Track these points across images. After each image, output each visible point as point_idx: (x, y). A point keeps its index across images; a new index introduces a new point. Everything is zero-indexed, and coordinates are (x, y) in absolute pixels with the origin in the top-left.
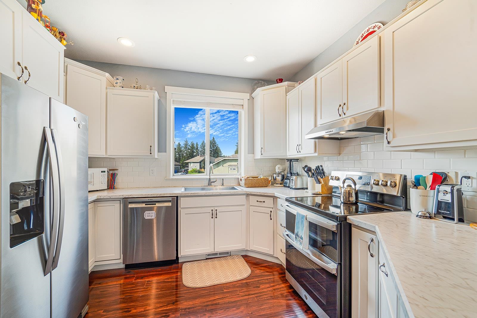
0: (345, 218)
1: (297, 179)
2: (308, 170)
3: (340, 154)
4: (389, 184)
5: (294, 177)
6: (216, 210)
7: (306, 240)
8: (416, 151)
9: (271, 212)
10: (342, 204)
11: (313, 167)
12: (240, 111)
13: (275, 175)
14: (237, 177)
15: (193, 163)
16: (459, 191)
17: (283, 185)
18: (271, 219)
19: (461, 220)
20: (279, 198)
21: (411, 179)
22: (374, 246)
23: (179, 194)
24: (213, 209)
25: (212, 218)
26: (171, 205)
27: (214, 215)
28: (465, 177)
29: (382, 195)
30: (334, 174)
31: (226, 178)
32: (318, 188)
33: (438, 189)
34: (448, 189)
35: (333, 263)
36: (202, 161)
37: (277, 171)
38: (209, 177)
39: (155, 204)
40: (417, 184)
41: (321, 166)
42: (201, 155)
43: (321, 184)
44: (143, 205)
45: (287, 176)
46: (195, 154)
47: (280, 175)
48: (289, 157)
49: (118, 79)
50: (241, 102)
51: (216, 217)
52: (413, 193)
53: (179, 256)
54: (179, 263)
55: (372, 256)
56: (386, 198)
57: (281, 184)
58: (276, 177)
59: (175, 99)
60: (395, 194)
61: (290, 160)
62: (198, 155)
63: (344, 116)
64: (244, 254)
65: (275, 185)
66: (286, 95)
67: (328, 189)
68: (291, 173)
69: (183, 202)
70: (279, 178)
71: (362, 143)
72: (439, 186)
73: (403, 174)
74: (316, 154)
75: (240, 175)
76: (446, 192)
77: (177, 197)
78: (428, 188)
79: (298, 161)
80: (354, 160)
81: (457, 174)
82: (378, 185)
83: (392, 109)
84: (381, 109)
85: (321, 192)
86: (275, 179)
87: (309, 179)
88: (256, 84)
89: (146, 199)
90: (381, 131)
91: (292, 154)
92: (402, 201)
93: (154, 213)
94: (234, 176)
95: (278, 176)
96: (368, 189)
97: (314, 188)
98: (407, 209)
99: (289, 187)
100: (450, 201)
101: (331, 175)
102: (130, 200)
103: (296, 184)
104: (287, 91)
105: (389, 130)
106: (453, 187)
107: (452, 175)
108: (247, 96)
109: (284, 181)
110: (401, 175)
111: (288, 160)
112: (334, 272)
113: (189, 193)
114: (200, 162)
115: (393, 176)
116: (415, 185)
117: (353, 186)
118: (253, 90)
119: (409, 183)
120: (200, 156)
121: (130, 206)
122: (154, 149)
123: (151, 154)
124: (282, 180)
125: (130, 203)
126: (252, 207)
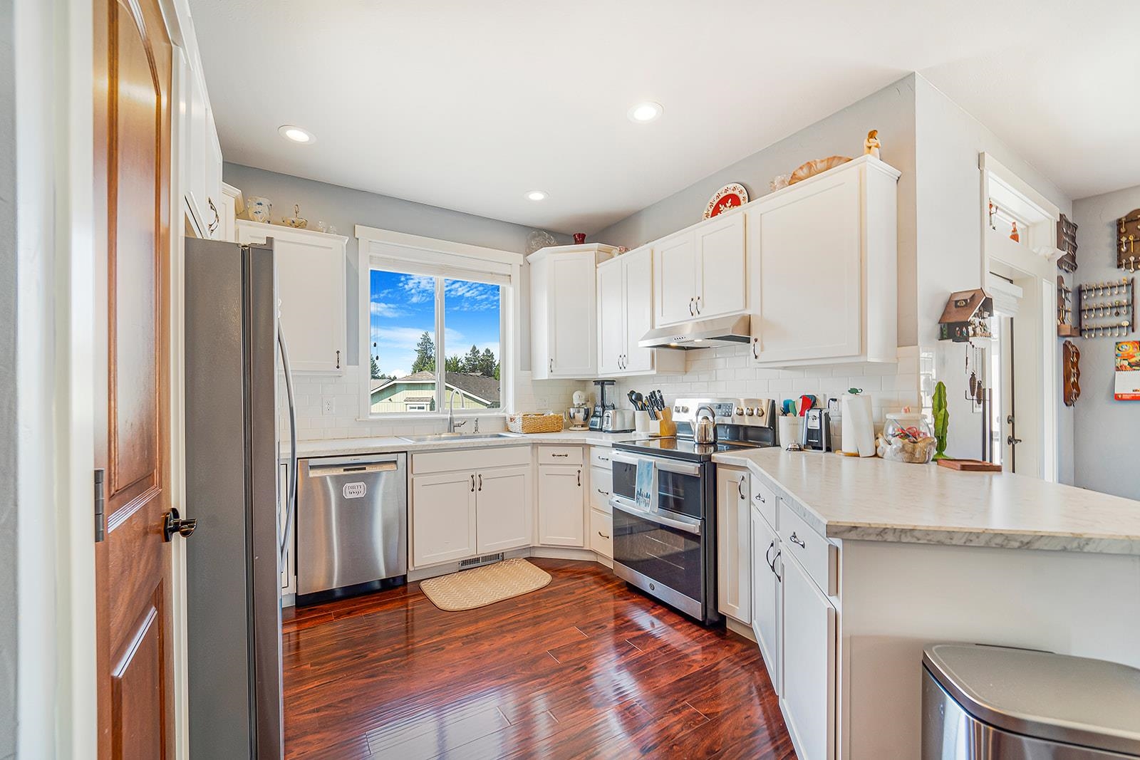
0: (709, 457)
1: (614, 415)
2: (636, 398)
3: (686, 372)
4: (755, 412)
5: (611, 411)
6: (479, 476)
7: (655, 500)
8: (785, 368)
9: (579, 471)
10: (696, 446)
11: (646, 394)
12: (504, 286)
13: (572, 411)
14: (501, 414)
16: (827, 415)
17: (588, 428)
18: (579, 485)
19: (829, 449)
20: (594, 446)
21: (779, 406)
22: (745, 486)
23: (410, 446)
24: (473, 473)
25: (473, 490)
27: (476, 485)
28: (832, 400)
29: (746, 428)
30: (679, 403)
31: (480, 418)
32: (655, 427)
33: (808, 414)
34: (817, 413)
35: (694, 520)
37: (575, 402)
38: (449, 416)
39: (365, 469)
40: (786, 411)
41: (659, 391)
43: (659, 421)
44: (343, 471)
45: (595, 412)
47: (581, 409)
48: (601, 376)
49: (261, 204)
50: (507, 270)
51: (480, 489)
52: (783, 421)
53: (410, 568)
54: (408, 584)
55: (743, 498)
56: (750, 433)
57: (583, 426)
58: (574, 414)
59: (373, 254)
60: (763, 425)
61: (602, 383)
63: (697, 316)
64: (527, 555)
65: (570, 428)
66: (596, 267)
67: (669, 429)
68: (603, 406)
69: (417, 464)
70: (580, 416)
71: (718, 356)
72: (808, 411)
73: (772, 399)
74: (654, 372)
75: (507, 411)
76: (815, 418)
77: (406, 453)
78: (798, 415)
79: (613, 384)
80: (708, 382)
81: (825, 395)
82: (742, 414)
83: (759, 314)
84: (747, 312)
85: (659, 432)
86: (572, 418)
87: (638, 413)
88: (534, 237)
89: (348, 460)
90: (748, 341)
91: (606, 370)
92: (769, 435)
93: (363, 487)
95: (579, 412)
96: (728, 421)
97: (646, 428)
98: (776, 444)
99: (601, 430)
100: (819, 428)
101: (676, 405)
102: (312, 462)
103: (614, 423)
104: (598, 261)
105: (756, 340)
106: (821, 411)
107: (820, 398)
108: (518, 258)
109: (590, 420)
110: (769, 400)
111: (597, 382)
112: (697, 531)
113: (423, 446)
115: (759, 401)
116: (784, 413)
117: (711, 418)
118: (530, 251)
119: (778, 411)
121: (313, 474)
122: (343, 356)
123: (338, 367)
124: (586, 418)
125: (312, 467)
126: (542, 467)
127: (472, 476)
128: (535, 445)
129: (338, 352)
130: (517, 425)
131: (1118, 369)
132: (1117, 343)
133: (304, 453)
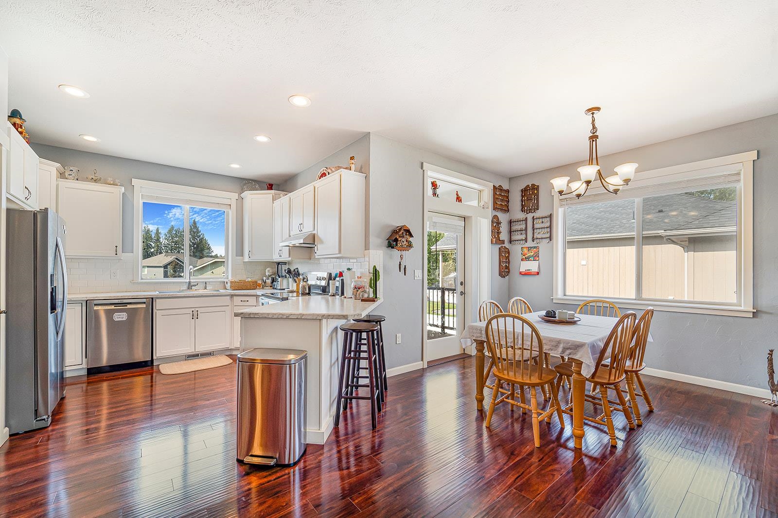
1: (282, 281)
2: (289, 272)
3: (310, 259)
5: (280, 279)
6: (197, 311)
12: (227, 210)
13: (264, 278)
14: (223, 280)
15: (148, 267)
16: (342, 280)
23: (154, 295)
24: (194, 310)
25: (193, 318)
26: (145, 306)
27: (195, 316)
31: (209, 282)
32: (295, 286)
36: (169, 264)
37: (267, 274)
38: (188, 280)
39: (127, 306)
42: (167, 252)
44: (113, 307)
45: (275, 279)
46: (152, 250)
47: (269, 278)
48: (275, 260)
49: (72, 170)
50: (228, 202)
51: (197, 318)
52: (330, 283)
53: (154, 357)
54: (154, 367)
57: (271, 287)
58: (265, 280)
59: (144, 194)
60: (325, 285)
61: (278, 264)
62: (161, 253)
63: (301, 232)
65: (265, 288)
66: (273, 204)
68: (278, 276)
69: (158, 304)
70: (269, 281)
73: (330, 272)
74: (290, 259)
75: (228, 279)
76: (338, 281)
77: (152, 298)
79: (286, 265)
83: (317, 233)
84: (314, 232)
86: (265, 282)
88: (246, 183)
89: (116, 301)
91: (276, 257)
92: (328, 290)
93: (125, 315)
94: (220, 280)
97: (292, 287)
99: (276, 288)
100: (339, 286)
102: (96, 302)
103: (281, 285)
104: (274, 200)
105: (316, 245)
106: (340, 278)
108: (236, 195)
109: (274, 283)
110: (328, 273)
111: (276, 263)
113: (166, 295)
114: (165, 267)
118: (242, 191)
120: (164, 254)
121: (96, 308)
122: (120, 249)
123: (116, 254)
124: (272, 283)
125: (95, 305)
126: (236, 307)
127: (193, 311)
128: (232, 296)
129: (116, 247)
130: (228, 286)
131: (522, 260)
132: (522, 248)
133: (91, 297)
